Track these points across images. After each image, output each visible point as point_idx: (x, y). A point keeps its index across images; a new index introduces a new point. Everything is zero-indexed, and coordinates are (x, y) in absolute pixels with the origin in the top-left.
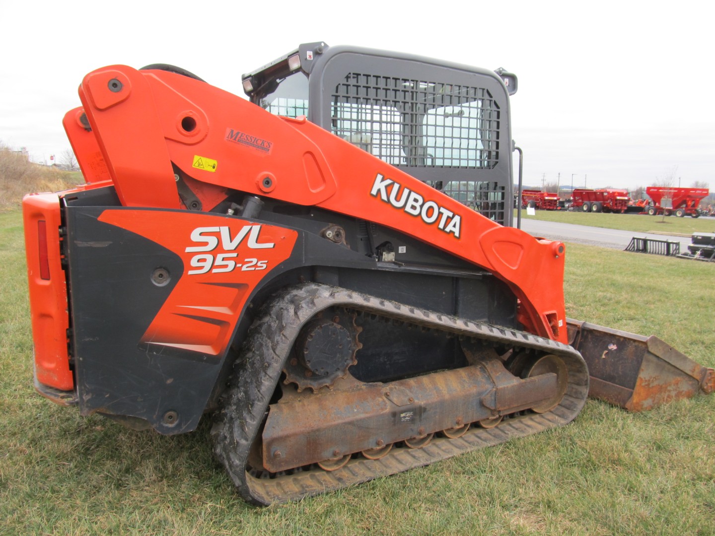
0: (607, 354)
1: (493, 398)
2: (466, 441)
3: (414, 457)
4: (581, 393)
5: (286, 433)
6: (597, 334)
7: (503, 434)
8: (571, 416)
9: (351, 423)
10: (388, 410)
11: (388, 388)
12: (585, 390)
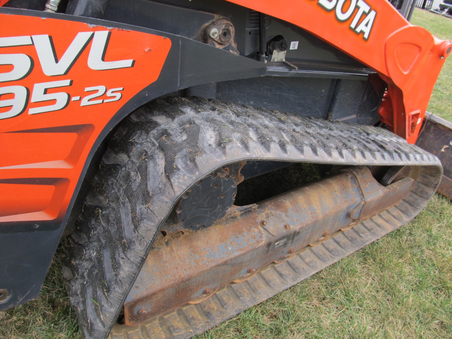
0: (447, 148)
1: (359, 211)
2: (327, 249)
3: (281, 275)
4: (427, 193)
5: (151, 291)
6: (440, 127)
7: (357, 237)
8: (414, 214)
9: (225, 263)
10: (263, 242)
11: (264, 214)
12: (432, 192)
